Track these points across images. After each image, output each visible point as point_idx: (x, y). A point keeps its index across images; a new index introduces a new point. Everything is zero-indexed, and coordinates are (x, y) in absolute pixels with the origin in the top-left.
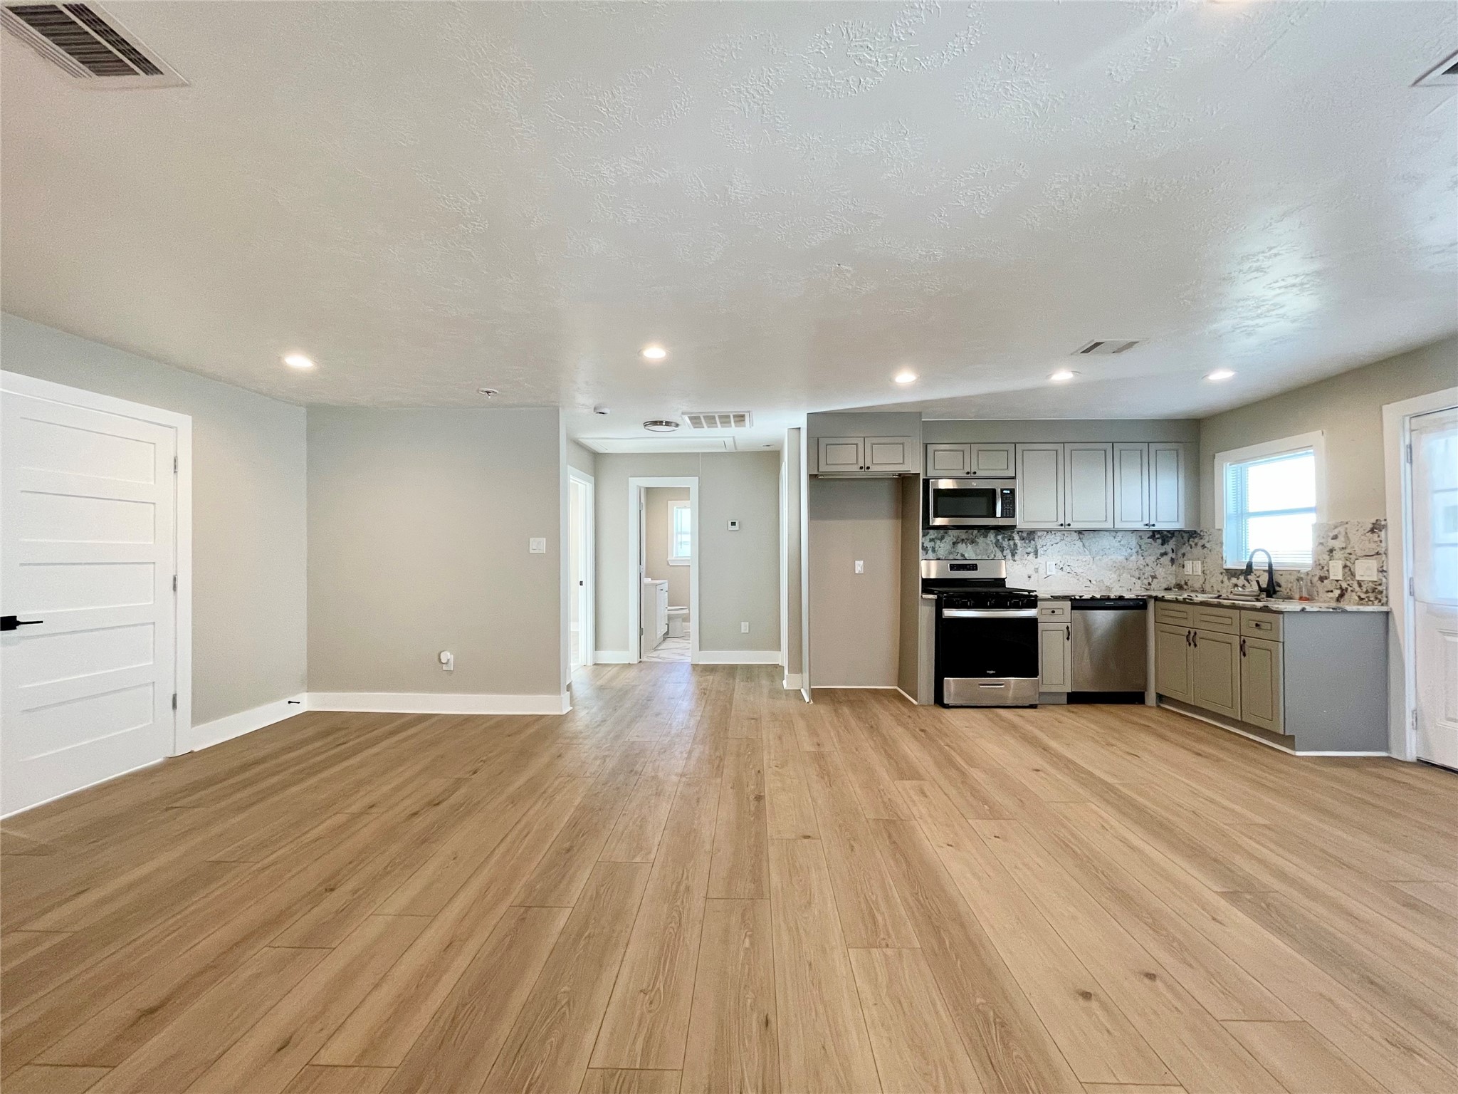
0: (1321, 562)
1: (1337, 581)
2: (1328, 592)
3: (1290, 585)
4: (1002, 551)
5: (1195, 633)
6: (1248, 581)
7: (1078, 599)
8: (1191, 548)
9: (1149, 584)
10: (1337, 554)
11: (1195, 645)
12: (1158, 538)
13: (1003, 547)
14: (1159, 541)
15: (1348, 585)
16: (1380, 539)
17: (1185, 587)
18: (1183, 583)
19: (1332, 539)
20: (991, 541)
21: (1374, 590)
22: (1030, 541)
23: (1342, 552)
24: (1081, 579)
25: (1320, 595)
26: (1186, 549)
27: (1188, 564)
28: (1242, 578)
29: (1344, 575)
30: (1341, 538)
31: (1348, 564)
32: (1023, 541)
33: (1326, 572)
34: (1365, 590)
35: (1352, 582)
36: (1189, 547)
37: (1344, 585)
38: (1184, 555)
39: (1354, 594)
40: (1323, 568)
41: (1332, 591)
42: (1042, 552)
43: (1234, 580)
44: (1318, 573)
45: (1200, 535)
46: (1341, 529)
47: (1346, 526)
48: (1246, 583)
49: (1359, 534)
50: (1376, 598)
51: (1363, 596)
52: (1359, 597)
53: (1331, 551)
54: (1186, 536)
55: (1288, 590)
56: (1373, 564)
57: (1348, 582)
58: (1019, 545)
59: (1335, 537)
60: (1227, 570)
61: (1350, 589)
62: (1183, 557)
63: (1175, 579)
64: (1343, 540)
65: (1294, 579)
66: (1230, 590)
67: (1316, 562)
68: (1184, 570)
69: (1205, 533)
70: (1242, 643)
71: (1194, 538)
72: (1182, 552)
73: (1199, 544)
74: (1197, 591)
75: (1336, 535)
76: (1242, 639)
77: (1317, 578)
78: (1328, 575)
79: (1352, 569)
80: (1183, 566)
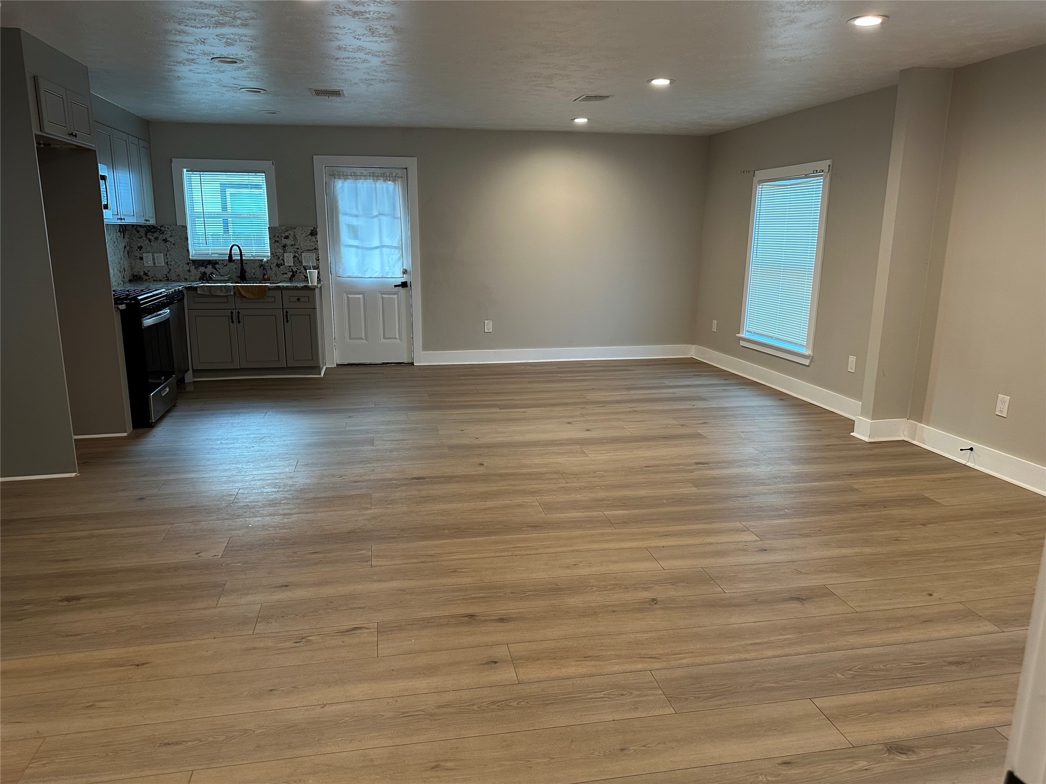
0: (278, 254)
1: (290, 266)
2: (283, 274)
3: (254, 271)
5: (238, 313)
6: (216, 269)
8: (150, 241)
10: (288, 249)
11: (239, 322)
15: (297, 269)
16: (316, 240)
18: (142, 273)
19: (284, 238)
23: (293, 247)
25: (278, 276)
26: (143, 242)
27: (147, 257)
28: (210, 267)
29: (294, 263)
30: (291, 238)
31: (297, 255)
33: (282, 261)
35: (300, 267)
36: (148, 241)
37: (295, 269)
38: (140, 248)
39: (302, 274)
40: (279, 258)
41: (286, 274)
43: (202, 269)
44: (275, 261)
45: (161, 230)
46: (291, 232)
47: (294, 230)
48: (215, 271)
49: (304, 235)
52: (305, 276)
54: (142, 231)
55: (252, 274)
56: (313, 255)
57: (297, 267)
60: (194, 261)
61: (298, 271)
62: (140, 250)
63: (131, 270)
64: (293, 239)
65: (257, 266)
66: (198, 277)
67: (273, 254)
68: (142, 261)
69: (167, 229)
70: (285, 314)
71: (153, 232)
72: (139, 245)
73: (159, 238)
74: (160, 281)
75: (288, 236)
76: (285, 310)
77: (275, 265)
78: (282, 263)
79: (300, 259)
80: (141, 258)
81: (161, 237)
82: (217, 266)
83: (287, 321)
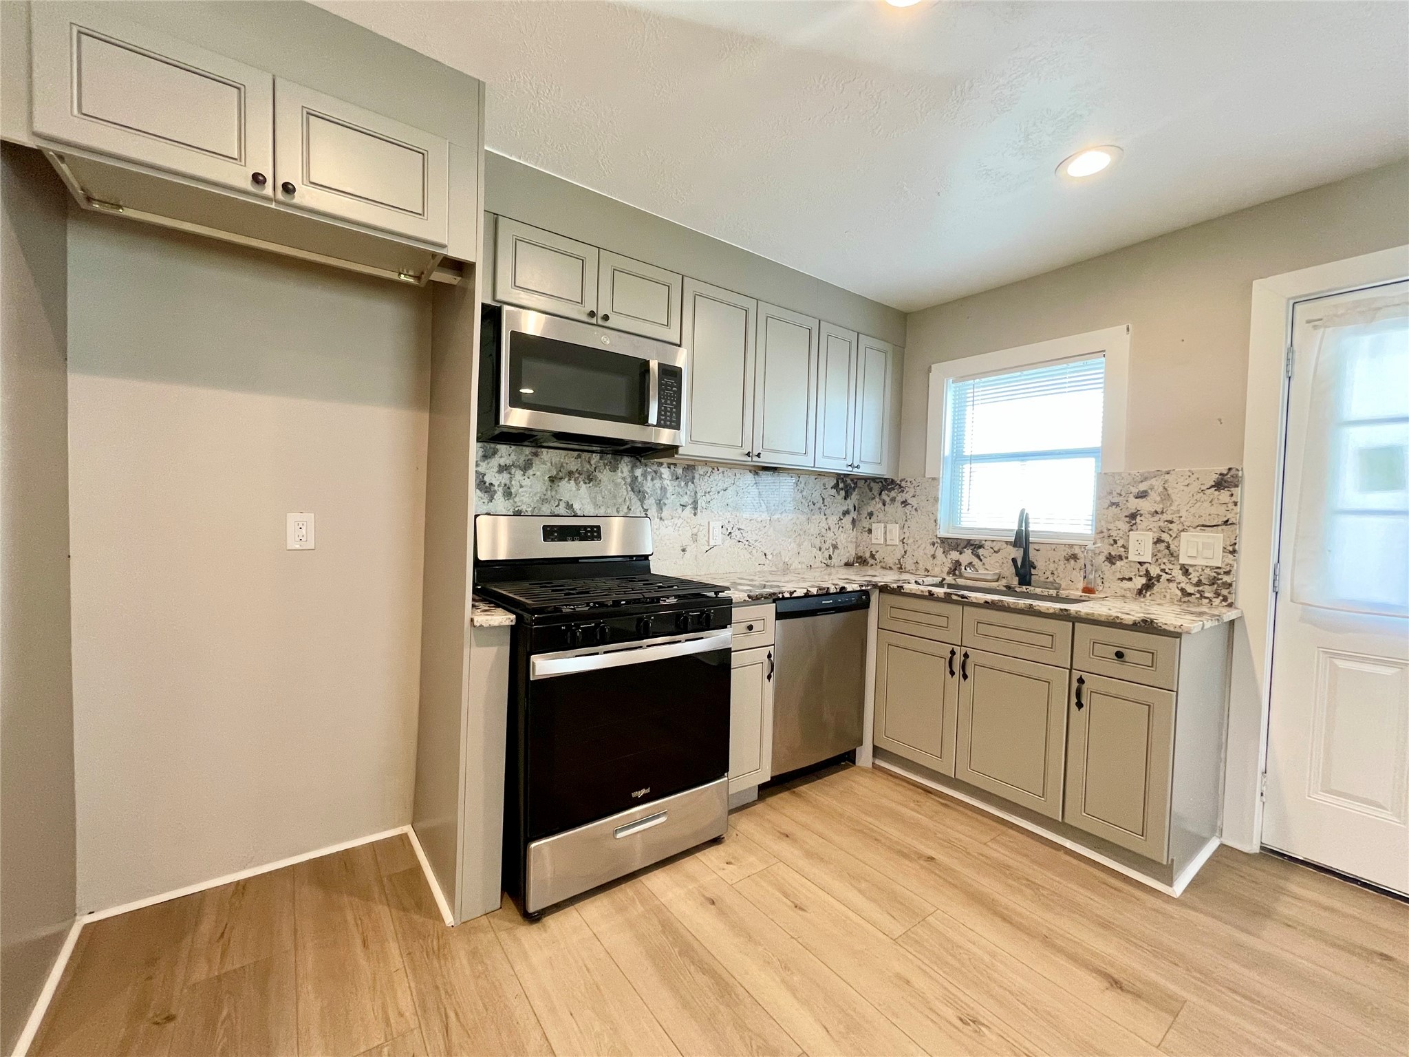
0: (1114, 533)
1: (1141, 563)
2: (1122, 579)
3: (1052, 567)
4: (642, 500)
5: (966, 656)
6: (978, 557)
7: (787, 598)
8: (884, 505)
9: (830, 557)
10: (1144, 521)
11: (965, 677)
12: (842, 489)
13: (644, 492)
14: (843, 493)
15: (1163, 570)
16: (1234, 499)
17: (871, 561)
18: (868, 555)
19: (1136, 497)
20: (624, 478)
21: (1213, 582)
22: (686, 484)
23: (1157, 518)
24: (754, 551)
25: (1106, 584)
26: (875, 506)
27: (878, 529)
28: (968, 552)
29: (1154, 555)
30: (1154, 496)
31: (1165, 537)
32: (676, 483)
33: (1122, 549)
34: (1195, 580)
35: (1171, 567)
36: (881, 504)
37: (1154, 571)
38: (871, 515)
39: (1173, 585)
40: (1115, 542)
41: (1130, 579)
42: (704, 505)
43: (954, 555)
44: (1106, 549)
45: (900, 486)
46: (1157, 483)
47: (1167, 477)
48: (975, 561)
49: (1195, 486)
50: (1218, 594)
51: (1190, 589)
52: (1182, 590)
53: (1133, 516)
54: (876, 487)
55: (1048, 573)
56: (1218, 539)
57: (1163, 567)
58: (670, 489)
59: (1142, 495)
60: (942, 540)
61: (1165, 577)
62: (870, 519)
63: (856, 548)
64: (1158, 499)
65: (1062, 558)
66: (946, 569)
67: (1102, 532)
68: (870, 536)
69: (909, 484)
70: (1075, 685)
71: (890, 490)
72: (869, 511)
73: (898, 498)
74: (891, 568)
75: (1146, 492)
76: (1076, 675)
77: (1102, 558)
78: (1123, 554)
79: (1172, 547)
80: (870, 531)
81: (900, 498)
82: (981, 551)
83: (1080, 705)
